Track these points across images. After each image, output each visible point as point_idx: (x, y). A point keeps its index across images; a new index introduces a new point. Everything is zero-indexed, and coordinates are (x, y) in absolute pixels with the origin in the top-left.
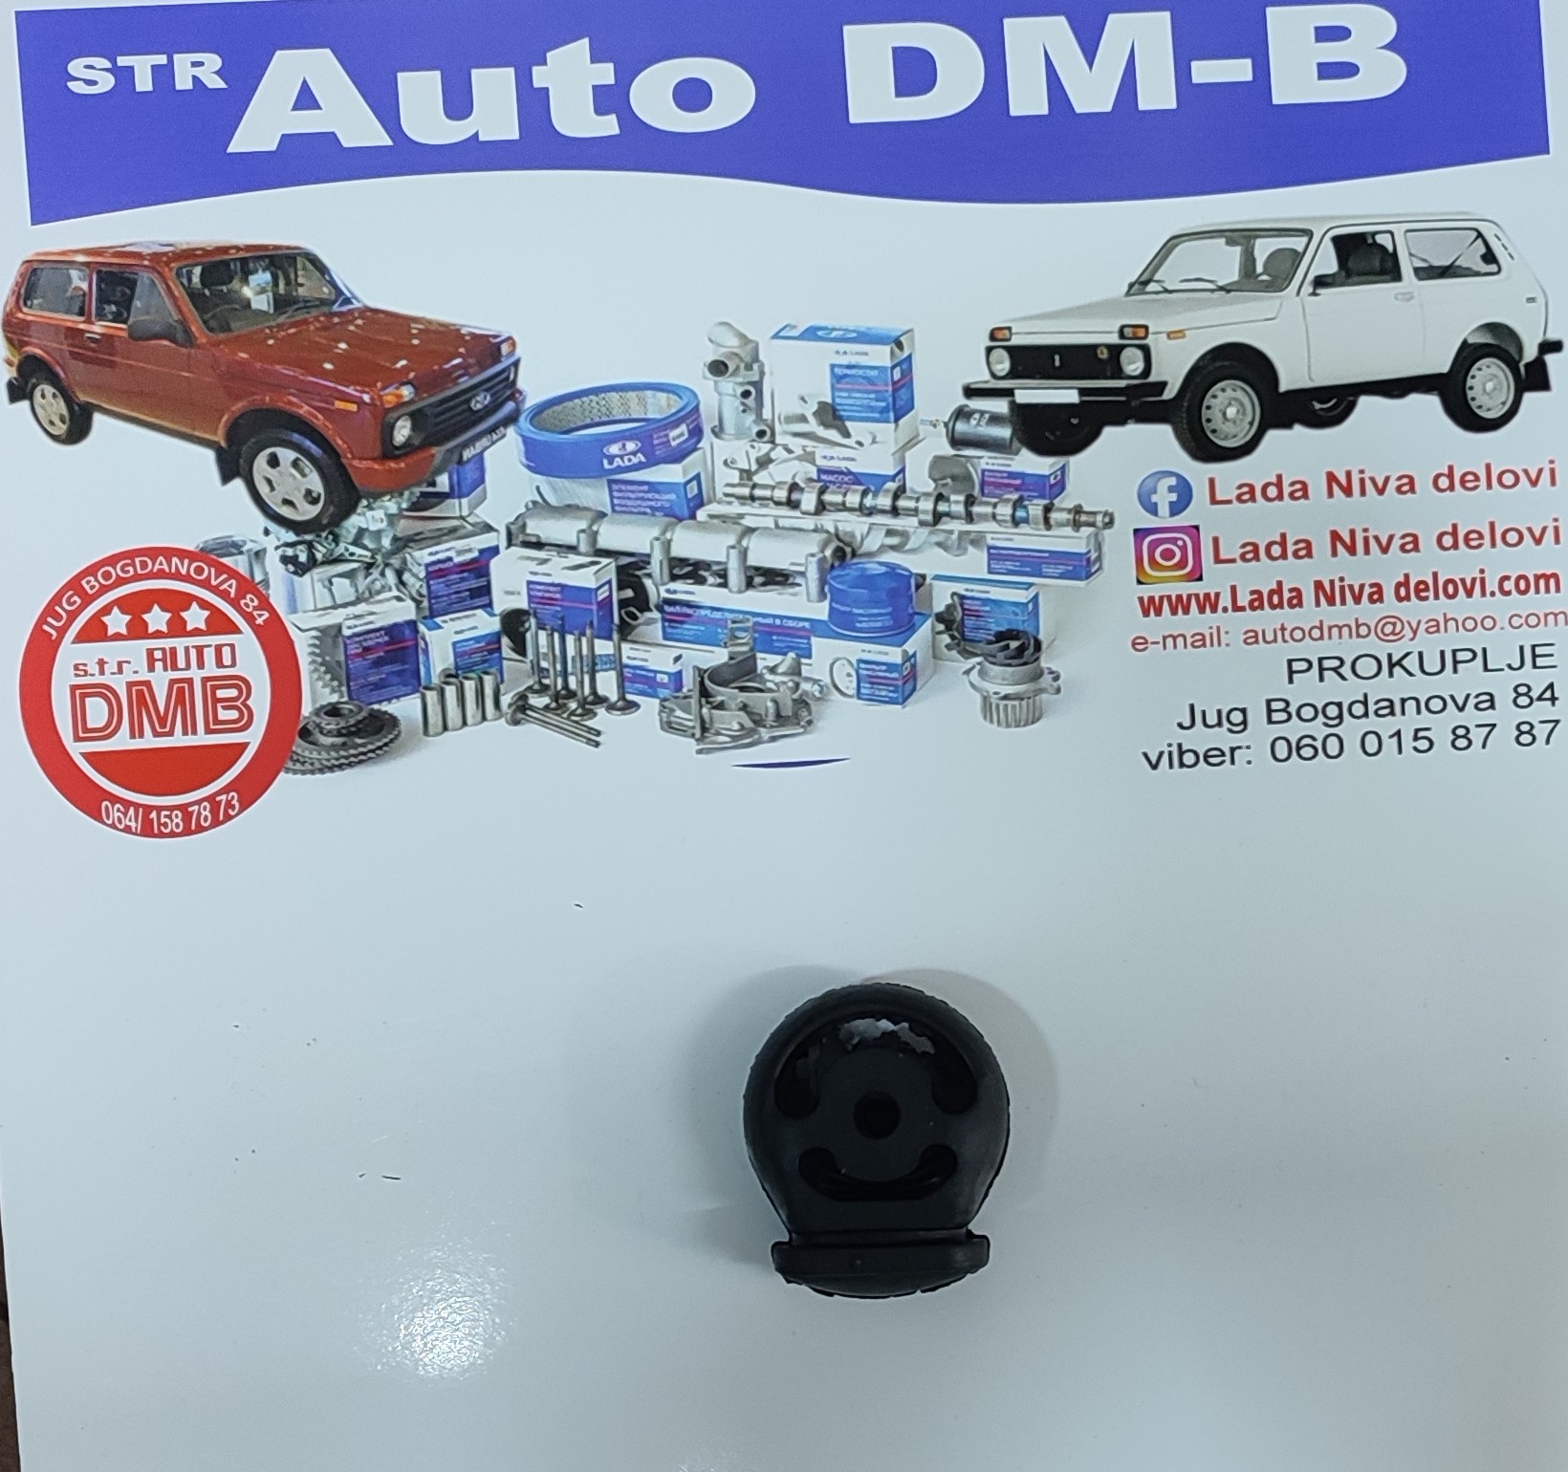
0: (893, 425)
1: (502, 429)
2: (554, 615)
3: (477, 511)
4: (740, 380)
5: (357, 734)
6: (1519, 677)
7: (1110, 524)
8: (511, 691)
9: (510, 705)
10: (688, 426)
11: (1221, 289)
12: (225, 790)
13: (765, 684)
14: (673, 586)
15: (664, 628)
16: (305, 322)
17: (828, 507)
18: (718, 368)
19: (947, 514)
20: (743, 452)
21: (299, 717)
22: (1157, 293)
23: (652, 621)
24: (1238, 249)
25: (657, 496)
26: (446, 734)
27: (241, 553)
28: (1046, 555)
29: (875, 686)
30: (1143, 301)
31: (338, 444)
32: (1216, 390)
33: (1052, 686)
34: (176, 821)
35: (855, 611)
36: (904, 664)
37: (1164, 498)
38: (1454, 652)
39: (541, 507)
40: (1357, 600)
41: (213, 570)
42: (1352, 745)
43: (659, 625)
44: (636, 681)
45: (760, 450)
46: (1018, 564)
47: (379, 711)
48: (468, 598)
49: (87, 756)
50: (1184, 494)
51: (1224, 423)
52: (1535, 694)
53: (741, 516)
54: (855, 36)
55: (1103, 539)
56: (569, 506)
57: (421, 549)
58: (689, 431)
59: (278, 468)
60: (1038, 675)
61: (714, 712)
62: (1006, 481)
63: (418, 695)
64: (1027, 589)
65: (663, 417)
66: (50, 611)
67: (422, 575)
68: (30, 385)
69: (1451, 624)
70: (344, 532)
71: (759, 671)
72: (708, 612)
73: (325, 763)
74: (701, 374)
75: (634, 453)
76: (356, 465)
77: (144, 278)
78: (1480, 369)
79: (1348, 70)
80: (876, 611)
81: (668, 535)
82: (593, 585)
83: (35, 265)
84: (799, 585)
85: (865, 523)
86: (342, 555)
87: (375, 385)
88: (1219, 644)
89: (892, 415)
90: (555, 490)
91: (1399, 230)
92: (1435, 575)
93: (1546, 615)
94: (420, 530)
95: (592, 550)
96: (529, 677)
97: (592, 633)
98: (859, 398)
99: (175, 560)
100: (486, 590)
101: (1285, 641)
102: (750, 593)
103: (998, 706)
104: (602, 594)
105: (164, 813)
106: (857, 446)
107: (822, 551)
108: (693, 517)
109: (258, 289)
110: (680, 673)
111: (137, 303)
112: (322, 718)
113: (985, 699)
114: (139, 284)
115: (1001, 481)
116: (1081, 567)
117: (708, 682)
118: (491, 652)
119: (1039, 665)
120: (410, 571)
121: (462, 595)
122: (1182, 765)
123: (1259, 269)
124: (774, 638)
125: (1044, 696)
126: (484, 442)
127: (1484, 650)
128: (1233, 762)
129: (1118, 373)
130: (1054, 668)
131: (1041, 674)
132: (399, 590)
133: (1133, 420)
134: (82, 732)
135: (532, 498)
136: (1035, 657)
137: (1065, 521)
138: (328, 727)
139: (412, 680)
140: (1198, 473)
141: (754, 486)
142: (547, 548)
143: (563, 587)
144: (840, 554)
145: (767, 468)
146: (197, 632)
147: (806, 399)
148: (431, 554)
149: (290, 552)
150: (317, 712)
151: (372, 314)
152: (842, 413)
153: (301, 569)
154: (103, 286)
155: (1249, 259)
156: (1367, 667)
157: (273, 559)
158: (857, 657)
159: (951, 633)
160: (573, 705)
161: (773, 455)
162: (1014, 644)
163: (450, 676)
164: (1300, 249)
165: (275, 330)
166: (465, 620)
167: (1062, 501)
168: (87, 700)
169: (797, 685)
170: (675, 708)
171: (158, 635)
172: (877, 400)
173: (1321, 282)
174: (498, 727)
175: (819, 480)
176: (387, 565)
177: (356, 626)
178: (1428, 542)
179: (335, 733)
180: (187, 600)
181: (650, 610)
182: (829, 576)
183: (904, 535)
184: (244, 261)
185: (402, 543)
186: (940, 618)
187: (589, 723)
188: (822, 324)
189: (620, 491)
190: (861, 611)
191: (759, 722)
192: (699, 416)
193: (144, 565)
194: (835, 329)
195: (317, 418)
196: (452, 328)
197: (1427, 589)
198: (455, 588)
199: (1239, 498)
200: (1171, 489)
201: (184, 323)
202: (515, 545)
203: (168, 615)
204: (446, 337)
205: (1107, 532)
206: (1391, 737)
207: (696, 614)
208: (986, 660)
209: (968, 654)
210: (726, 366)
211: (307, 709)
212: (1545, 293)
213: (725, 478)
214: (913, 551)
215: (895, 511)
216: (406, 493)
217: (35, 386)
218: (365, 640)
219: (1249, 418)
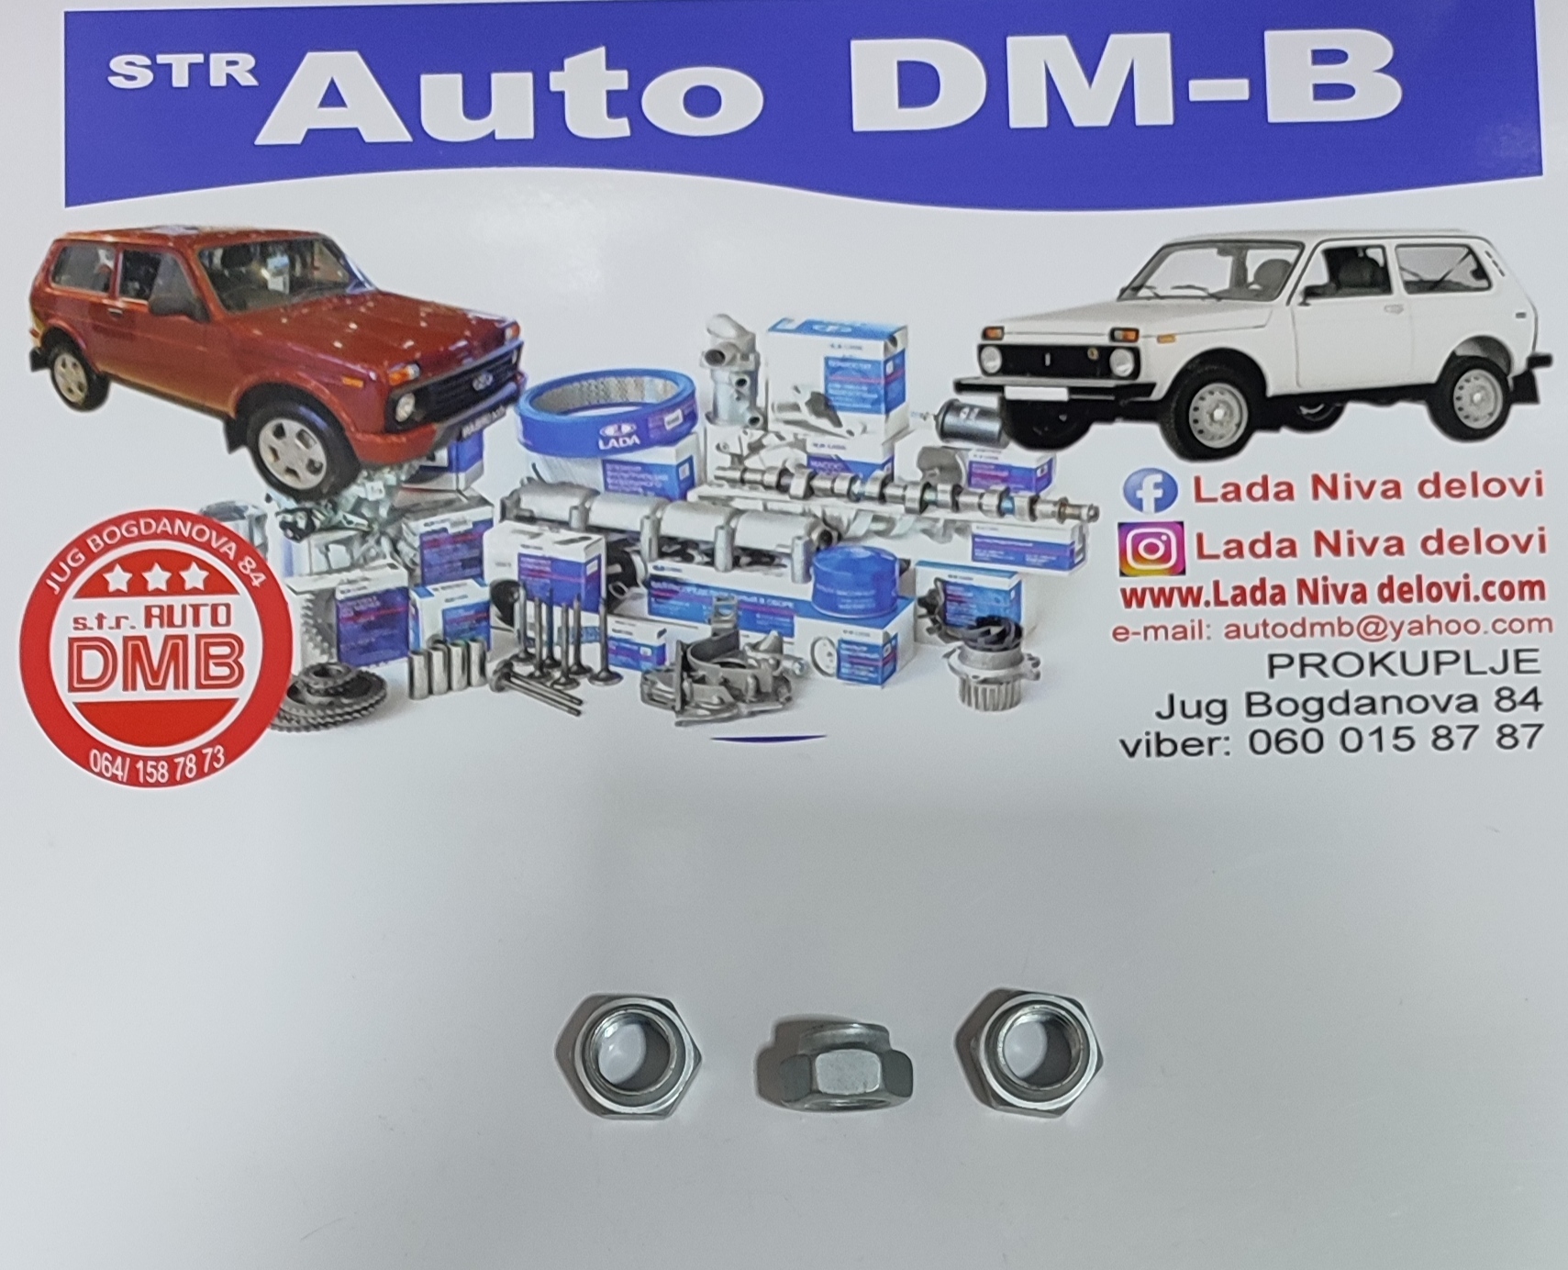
0: (883, 417)
1: (502, 408)
2: (543, 588)
3: (475, 485)
4: (735, 369)
5: (345, 694)
6: (1502, 680)
7: (1095, 516)
8: (498, 657)
9: (495, 672)
10: (683, 412)
11: (1212, 296)
12: (211, 744)
13: (746, 660)
14: (660, 563)
15: (650, 603)
16: (318, 303)
17: (816, 492)
18: (715, 357)
19: (935, 503)
20: (736, 437)
21: (288, 677)
22: (1149, 298)
23: (639, 596)
24: (1229, 260)
25: (649, 477)
26: (432, 698)
27: (243, 518)
28: (1030, 545)
29: (856, 666)
30: (1133, 306)
31: (343, 419)
32: (1204, 393)
33: (1031, 672)
34: (161, 771)
35: (840, 593)
36: (884, 645)
37: (1149, 494)
38: (1437, 654)
39: (536, 483)
40: (1341, 599)
41: (214, 534)
42: (1332, 740)
43: (645, 600)
44: (620, 653)
45: (752, 435)
46: (1002, 553)
47: (367, 673)
48: (460, 569)
49: (80, 706)
50: (1169, 492)
51: (1211, 425)
52: (1518, 698)
53: (731, 498)
54: (860, 49)
55: (1088, 531)
56: (563, 484)
57: (417, 519)
58: (685, 417)
59: (285, 440)
60: (1018, 661)
61: (696, 686)
62: (993, 473)
63: (405, 659)
64: (1010, 577)
65: (659, 401)
66: (54, 566)
67: (417, 544)
68: (52, 355)
69: (1435, 627)
70: (343, 501)
71: (741, 647)
72: (694, 589)
73: (311, 721)
74: (698, 364)
75: (630, 435)
76: (359, 438)
77: (168, 258)
78: (1468, 381)
79: (1345, 91)
80: (859, 594)
81: (659, 514)
82: (583, 560)
83: (66, 244)
84: (784, 566)
85: (852, 509)
86: (340, 522)
87: (382, 364)
88: (1201, 636)
89: (883, 407)
90: (549, 467)
91: (1390, 245)
92: (1419, 578)
93: (1530, 622)
94: (416, 501)
95: (582, 526)
96: (516, 646)
97: (579, 606)
98: (852, 390)
99: (179, 523)
100: (479, 561)
101: (1266, 636)
102: (737, 572)
103: (976, 690)
104: (592, 569)
105: (151, 763)
106: (847, 435)
107: (809, 534)
108: (684, 497)
109: (275, 271)
110: (663, 647)
111: (159, 281)
112: (311, 678)
113: (964, 682)
114: (162, 263)
115: (988, 473)
116: (1065, 558)
117: (691, 656)
118: (479, 621)
119: (1019, 651)
120: (405, 540)
121: (455, 565)
122: (1159, 753)
123: (1250, 278)
124: (758, 616)
125: (1023, 681)
126: (484, 420)
127: (1468, 653)
128: (1211, 752)
129: (1107, 373)
130: (1034, 655)
131: (1021, 659)
132: (392, 557)
133: (1121, 419)
134: (76, 682)
135: (528, 475)
136: (1015, 643)
137: (1050, 512)
138: (316, 687)
139: (401, 645)
140: (1183, 471)
141: (745, 470)
142: (540, 522)
143: (553, 560)
144: (826, 538)
145: (758, 453)
146: (195, 591)
147: (800, 389)
148: (426, 525)
149: (289, 518)
150: (306, 672)
151: (383, 297)
152: (835, 404)
153: (299, 535)
154: (128, 264)
155: (1240, 268)
156: (1348, 664)
157: (272, 525)
158: (839, 637)
159: (933, 617)
160: (557, 674)
161: (765, 441)
162: (995, 630)
163: (439, 642)
164: (1291, 260)
165: (289, 311)
166: (457, 589)
167: (1048, 493)
168: (85, 653)
169: (778, 663)
170: (657, 681)
171: (158, 592)
172: (869, 392)
173: (1311, 292)
174: (482, 693)
175: (809, 466)
176: (383, 533)
177: (349, 591)
178: (1413, 546)
179: (322, 692)
180: (186, 560)
181: (637, 585)
182: (814, 560)
183: (890, 522)
184: (264, 245)
185: (398, 514)
186: (922, 602)
187: (572, 692)
188: (817, 318)
189: (614, 470)
190: (844, 593)
191: (738, 696)
192: (694, 402)
193: (148, 526)
194: (829, 324)
195: (323, 392)
196: (459, 312)
197: (1411, 591)
198: (448, 558)
199: (1224, 496)
200: (1157, 486)
201: (203, 302)
202: (509, 519)
203: (167, 575)
204: (452, 320)
205: (1091, 525)
206: (1372, 734)
207: (683, 590)
208: (966, 643)
209: (948, 638)
210: (722, 355)
211: (296, 669)
212: (1534, 309)
213: (717, 462)
214: (899, 537)
215: (882, 498)
216: (406, 467)
217: (56, 356)
218: (358, 605)
219: (1236, 420)
